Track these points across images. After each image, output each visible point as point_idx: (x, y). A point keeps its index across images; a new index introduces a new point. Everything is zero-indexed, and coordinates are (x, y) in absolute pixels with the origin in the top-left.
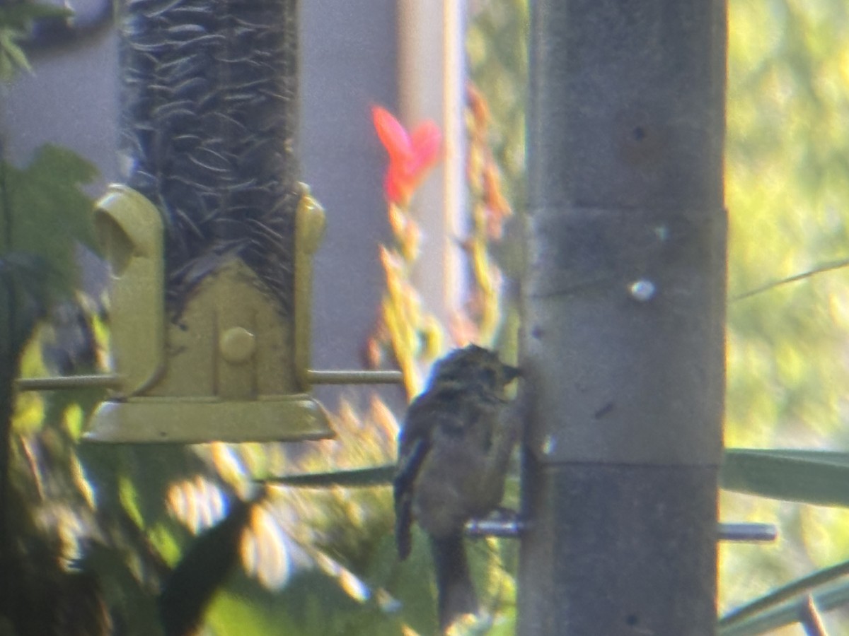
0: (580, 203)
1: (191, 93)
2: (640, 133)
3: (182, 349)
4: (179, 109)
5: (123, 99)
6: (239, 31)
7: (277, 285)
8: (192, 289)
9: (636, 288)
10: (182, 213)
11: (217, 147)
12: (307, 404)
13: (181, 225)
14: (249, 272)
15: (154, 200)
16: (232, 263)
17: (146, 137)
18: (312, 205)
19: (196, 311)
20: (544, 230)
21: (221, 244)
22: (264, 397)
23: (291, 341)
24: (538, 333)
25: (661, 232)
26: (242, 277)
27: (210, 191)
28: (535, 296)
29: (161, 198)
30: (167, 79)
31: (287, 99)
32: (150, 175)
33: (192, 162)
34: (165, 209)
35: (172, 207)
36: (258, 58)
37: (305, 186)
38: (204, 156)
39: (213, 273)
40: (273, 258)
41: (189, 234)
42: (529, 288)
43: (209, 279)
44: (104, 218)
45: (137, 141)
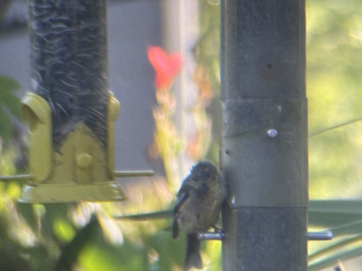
0: (245, 97)
1: (61, 54)
2: (270, 66)
3: (61, 163)
4: (57, 60)
5: (32, 57)
6: (82, 27)
7: (100, 135)
8: (64, 137)
9: (269, 132)
10: (59, 105)
11: (74, 77)
12: (114, 186)
13: (59, 110)
14: (89, 130)
15: (47, 99)
16: (81, 126)
17: (42, 73)
18: (114, 101)
19: (66, 147)
20: (229, 109)
21: (75, 118)
22: (95, 183)
23: (107, 159)
24: (228, 153)
25: (280, 108)
26: (86, 132)
27: (71, 95)
28: (226, 137)
29: (50, 99)
30: (51, 48)
31: (102, 56)
32: (45, 89)
33: (63, 83)
34: (52, 104)
35: (54, 102)
36: (90, 38)
37: (111, 92)
38: (68, 81)
39: (72, 130)
40: (99, 124)
41: (62, 114)
42: (224, 133)
43: (72, 133)
44: (26, 108)
45: (39, 75)
